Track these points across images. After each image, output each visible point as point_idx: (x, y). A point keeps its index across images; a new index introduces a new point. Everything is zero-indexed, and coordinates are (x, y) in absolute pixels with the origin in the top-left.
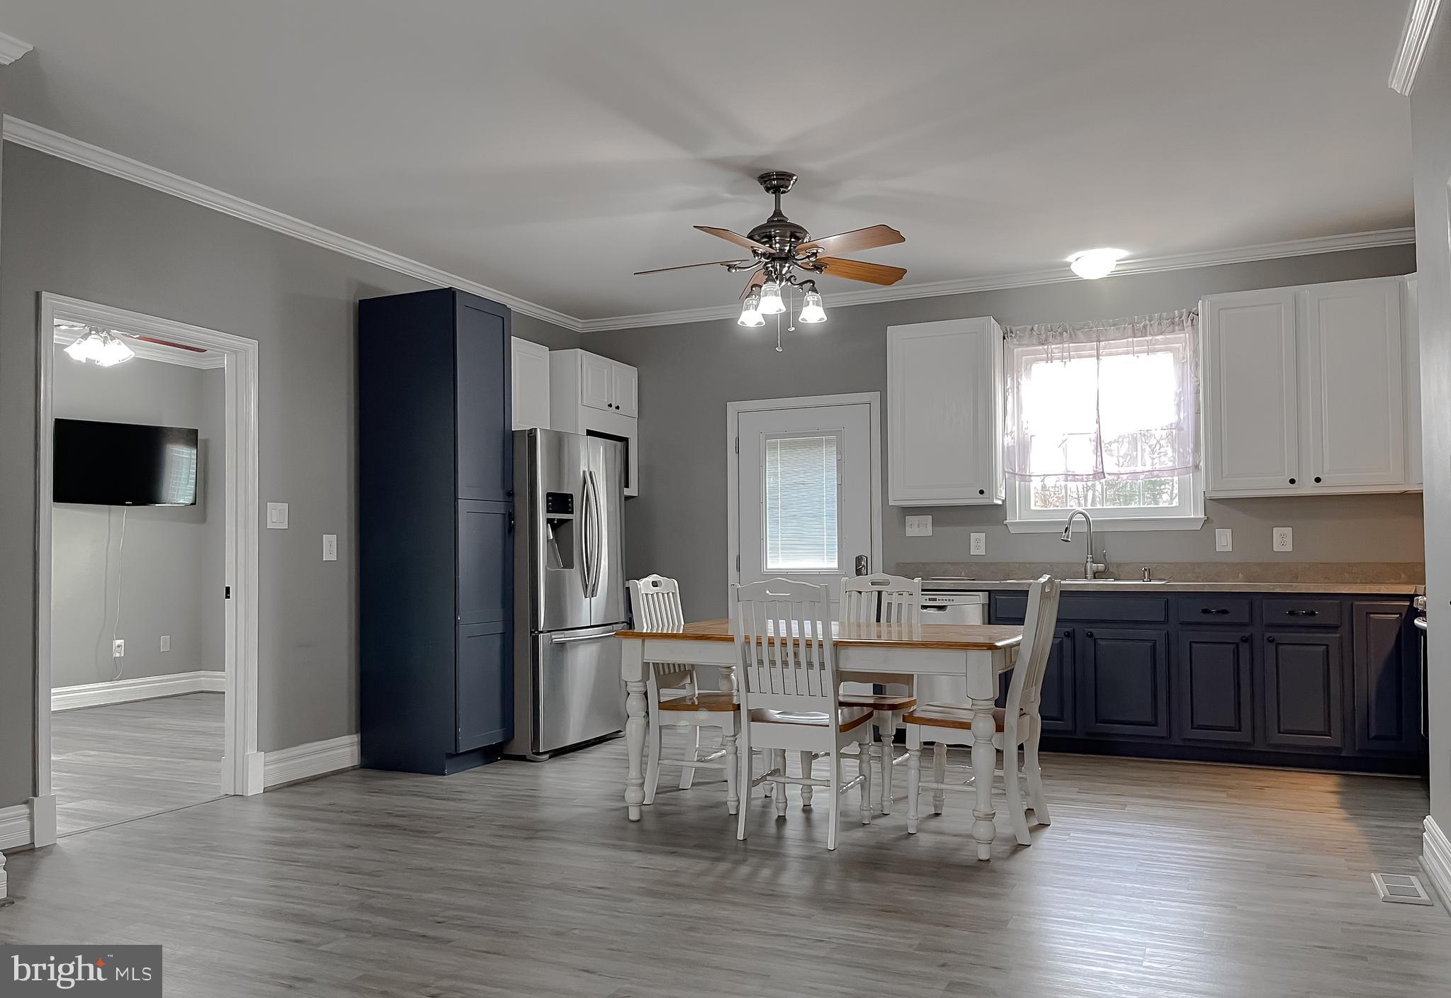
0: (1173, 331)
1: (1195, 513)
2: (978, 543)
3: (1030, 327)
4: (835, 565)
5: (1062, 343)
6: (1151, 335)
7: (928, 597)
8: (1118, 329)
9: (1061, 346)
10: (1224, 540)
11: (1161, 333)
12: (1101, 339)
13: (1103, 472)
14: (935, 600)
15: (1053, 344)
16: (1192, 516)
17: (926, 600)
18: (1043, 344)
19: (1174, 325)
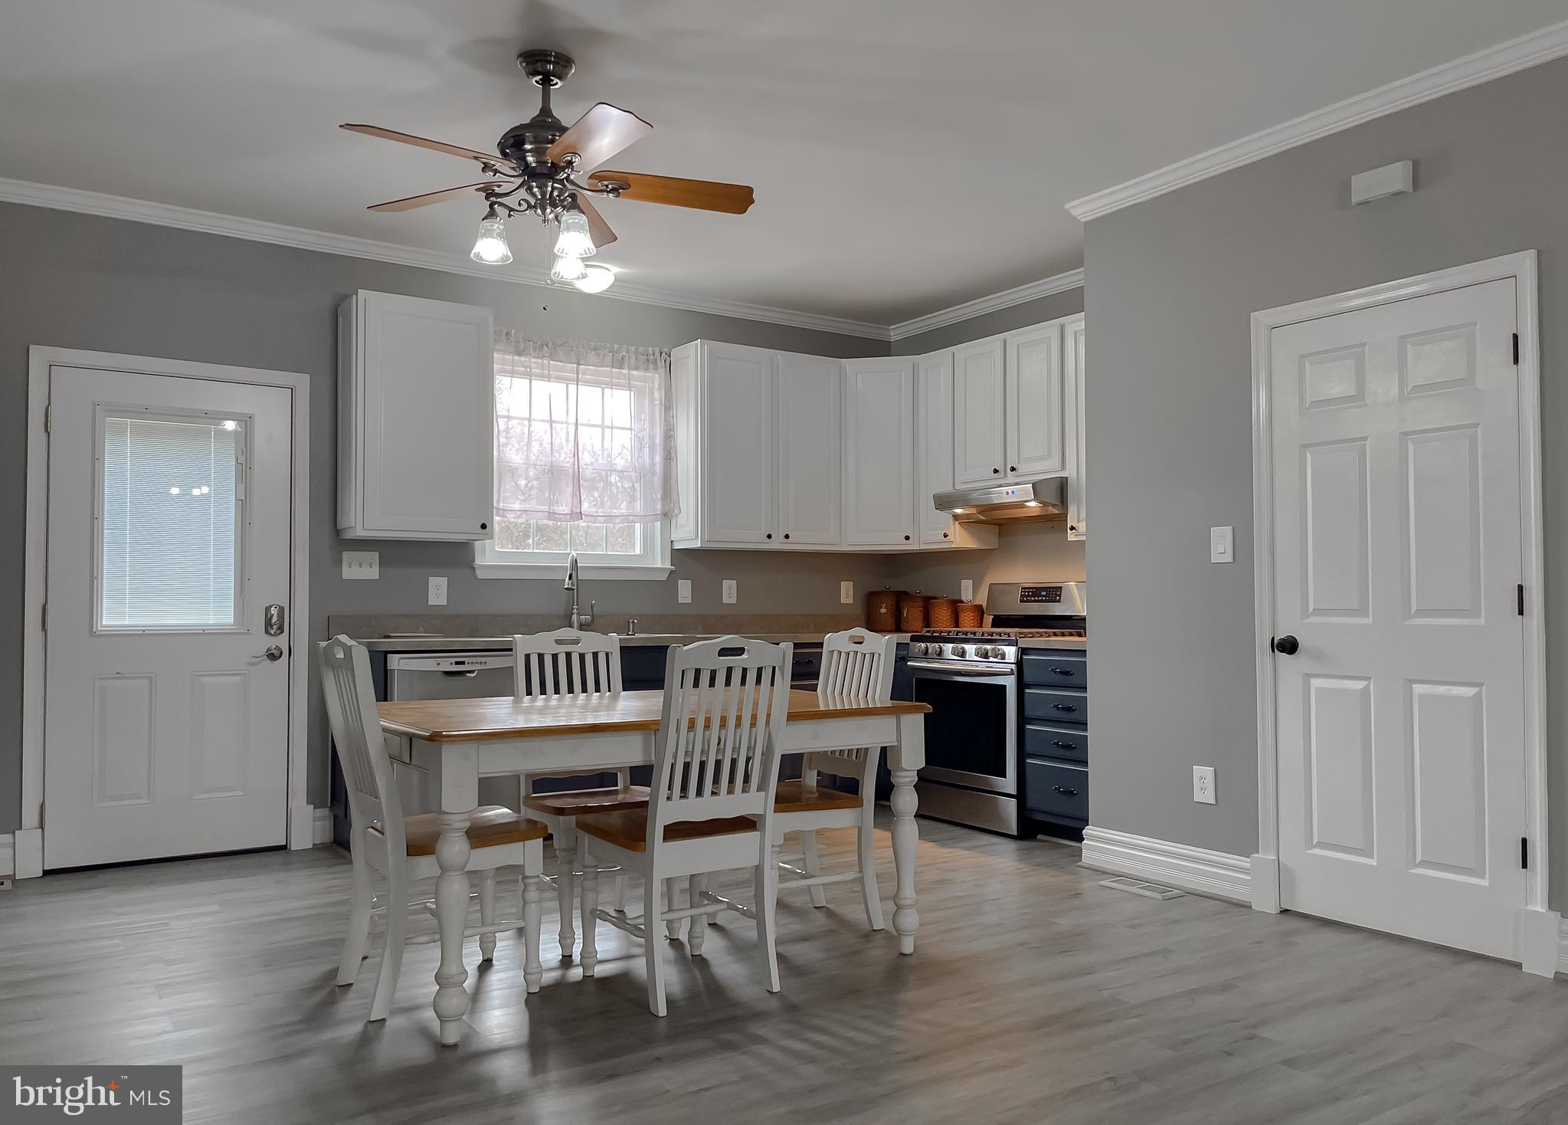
0: (647, 369)
1: (661, 562)
2: (438, 591)
3: (505, 331)
4: (229, 619)
5: (542, 358)
6: (630, 368)
7: (454, 660)
8: (598, 355)
9: (540, 361)
10: (685, 591)
11: (636, 369)
12: (582, 362)
13: (581, 512)
14: (463, 663)
15: (534, 357)
16: (660, 566)
17: (451, 664)
18: (520, 355)
19: (648, 362)
